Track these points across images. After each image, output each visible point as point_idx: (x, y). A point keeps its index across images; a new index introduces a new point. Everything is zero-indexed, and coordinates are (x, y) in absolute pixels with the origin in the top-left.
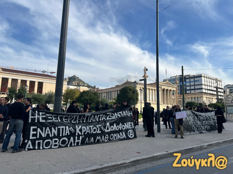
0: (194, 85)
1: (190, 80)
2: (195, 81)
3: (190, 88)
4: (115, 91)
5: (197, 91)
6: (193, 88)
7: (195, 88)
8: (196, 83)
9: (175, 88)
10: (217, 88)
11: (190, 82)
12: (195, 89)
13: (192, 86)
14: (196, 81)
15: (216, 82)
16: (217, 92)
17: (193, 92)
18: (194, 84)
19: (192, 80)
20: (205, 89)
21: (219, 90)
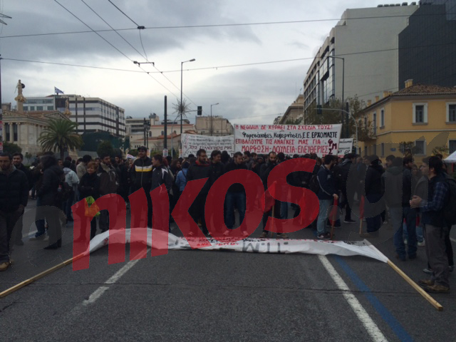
0: (85, 116)
1: (76, 106)
2: (85, 109)
5: (88, 127)
6: (81, 120)
7: (85, 121)
8: (88, 113)
10: (118, 123)
11: (76, 109)
12: (85, 124)
14: (88, 109)
15: (116, 114)
16: (118, 129)
18: (85, 113)
19: (80, 106)
20: (102, 124)
21: (120, 126)
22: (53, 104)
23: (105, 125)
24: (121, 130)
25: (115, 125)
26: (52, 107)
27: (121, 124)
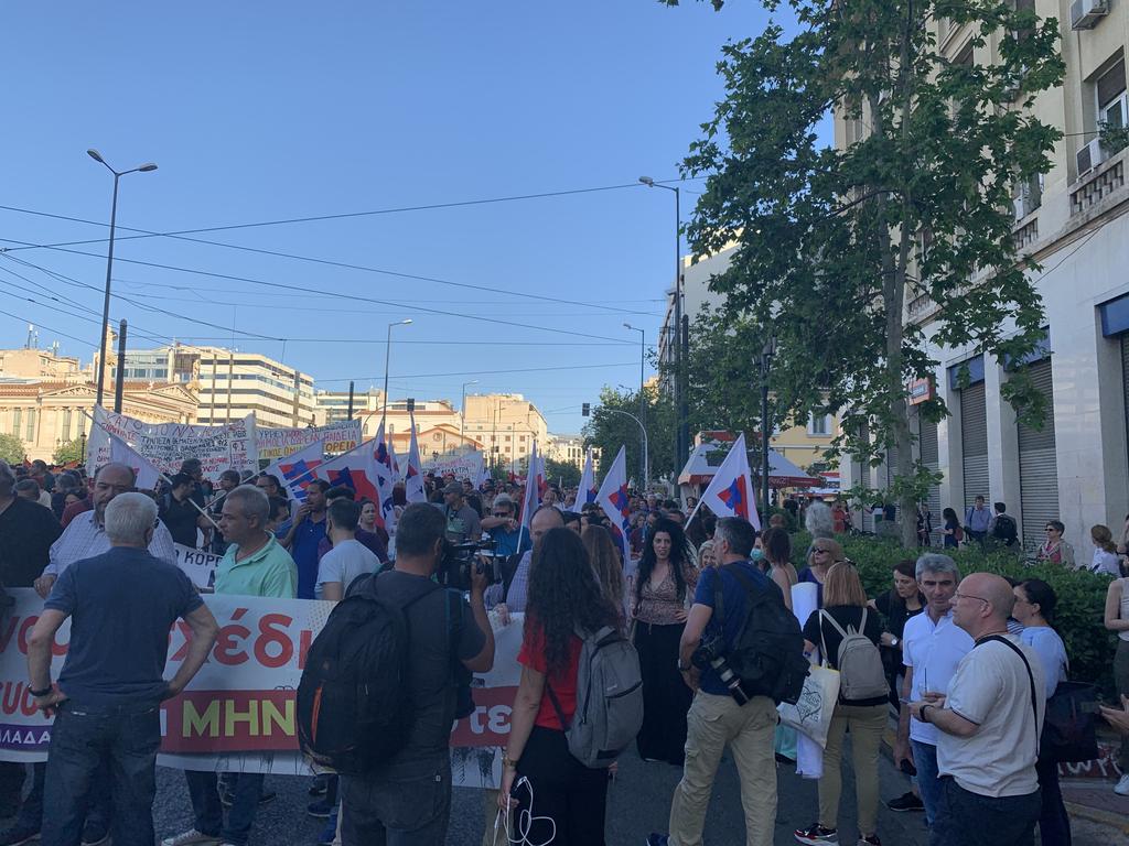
0: (229, 391)
1: (215, 371)
2: (232, 376)
3: (213, 400)
6: (221, 399)
7: (229, 400)
8: (238, 384)
10: (296, 404)
11: (214, 377)
12: (228, 406)
13: (221, 391)
14: (236, 377)
15: (295, 386)
16: (295, 418)
17: (220, 413)
18: (230, 386)
19: (223, 369)
20: (263, 408)
21: (302, 413)
22: (169, 367)
23: (271, 410)
25: (289, 409)
26: (166, 370)
27: (303, 407)
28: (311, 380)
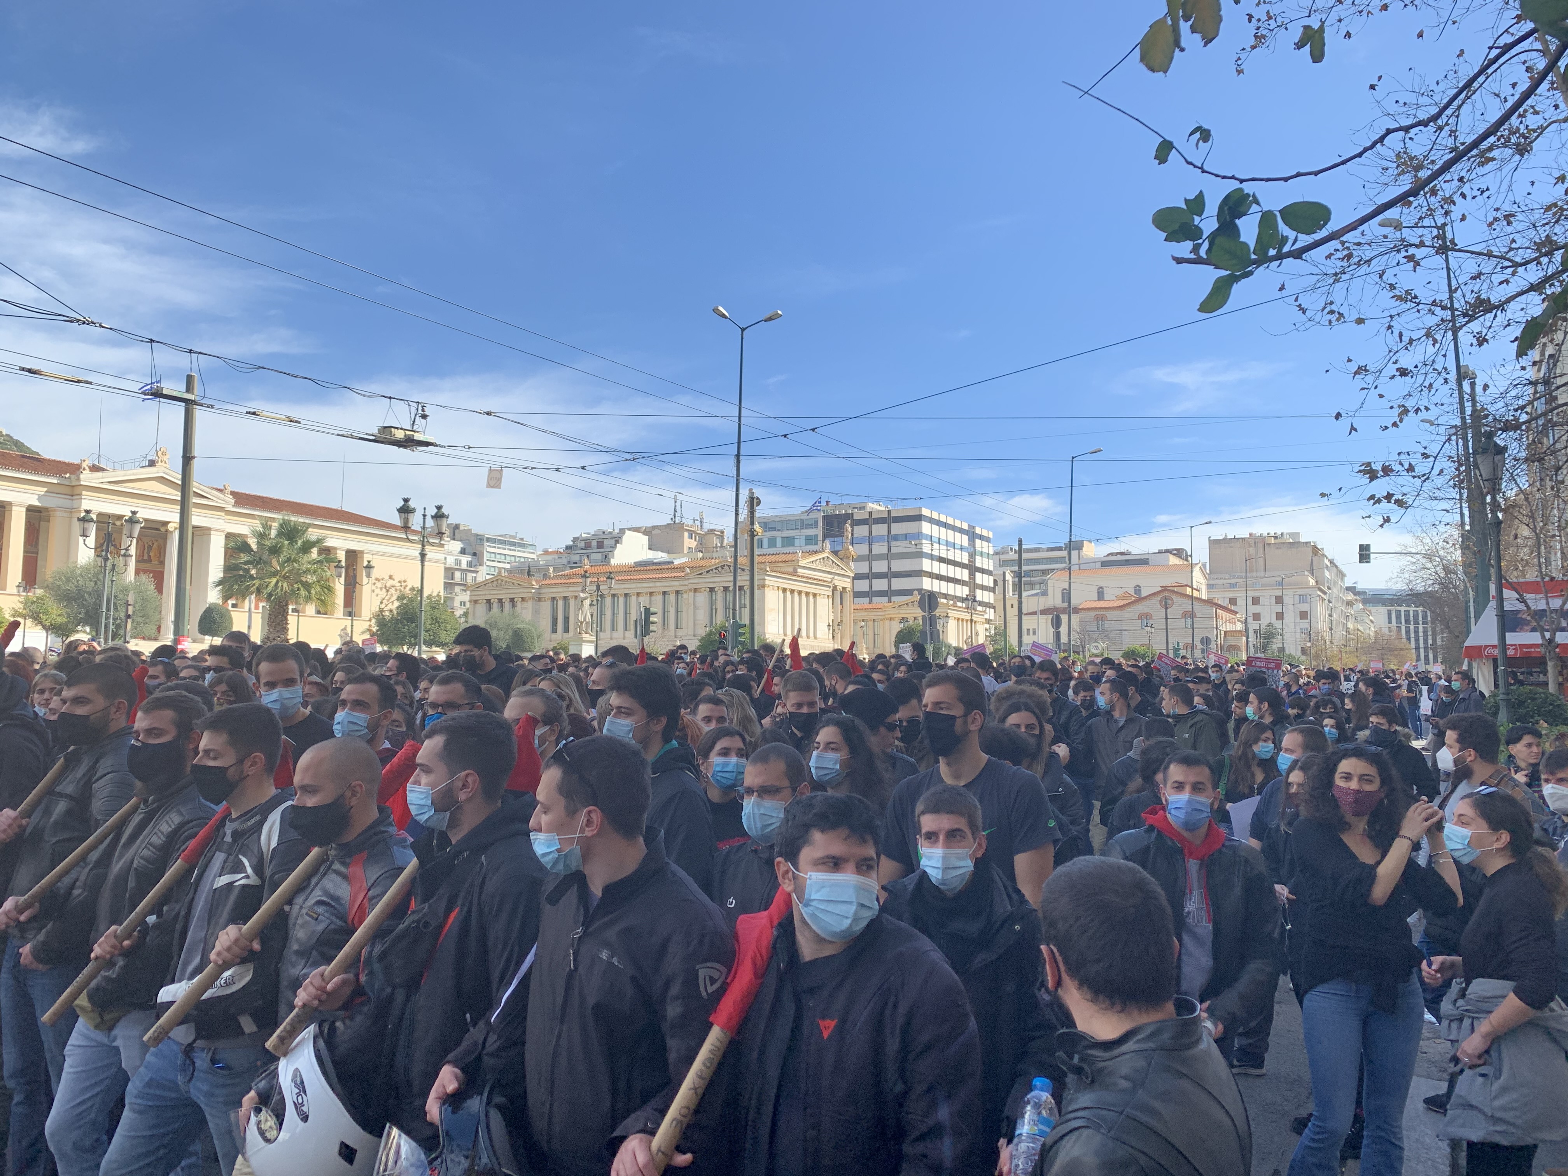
0: (889, 556)
1: (870, 532)
2: (891, 538)
3: (871, 568)
4: (651, 594)
5: (898, 584)
6: (880, 567)
7: (889, 568)
8: (898, 547)
9: (848, 580)
10: (972, 569)
11: (871, 540)
12: (889, 575)
13: (880, 557)
14: (896, 538)
15: (969, 544)
16: (972, 585)
17: (880, 585)
18: (889, 549)
19: (880, 530)
20: (931, 575)
21: (980, 578)
22: (818, 532)
23: (940, 577)
24: (984, 588)
25: (964, 575)
26: (816, 536)
27: (983, 571)
28: (991, 535)
